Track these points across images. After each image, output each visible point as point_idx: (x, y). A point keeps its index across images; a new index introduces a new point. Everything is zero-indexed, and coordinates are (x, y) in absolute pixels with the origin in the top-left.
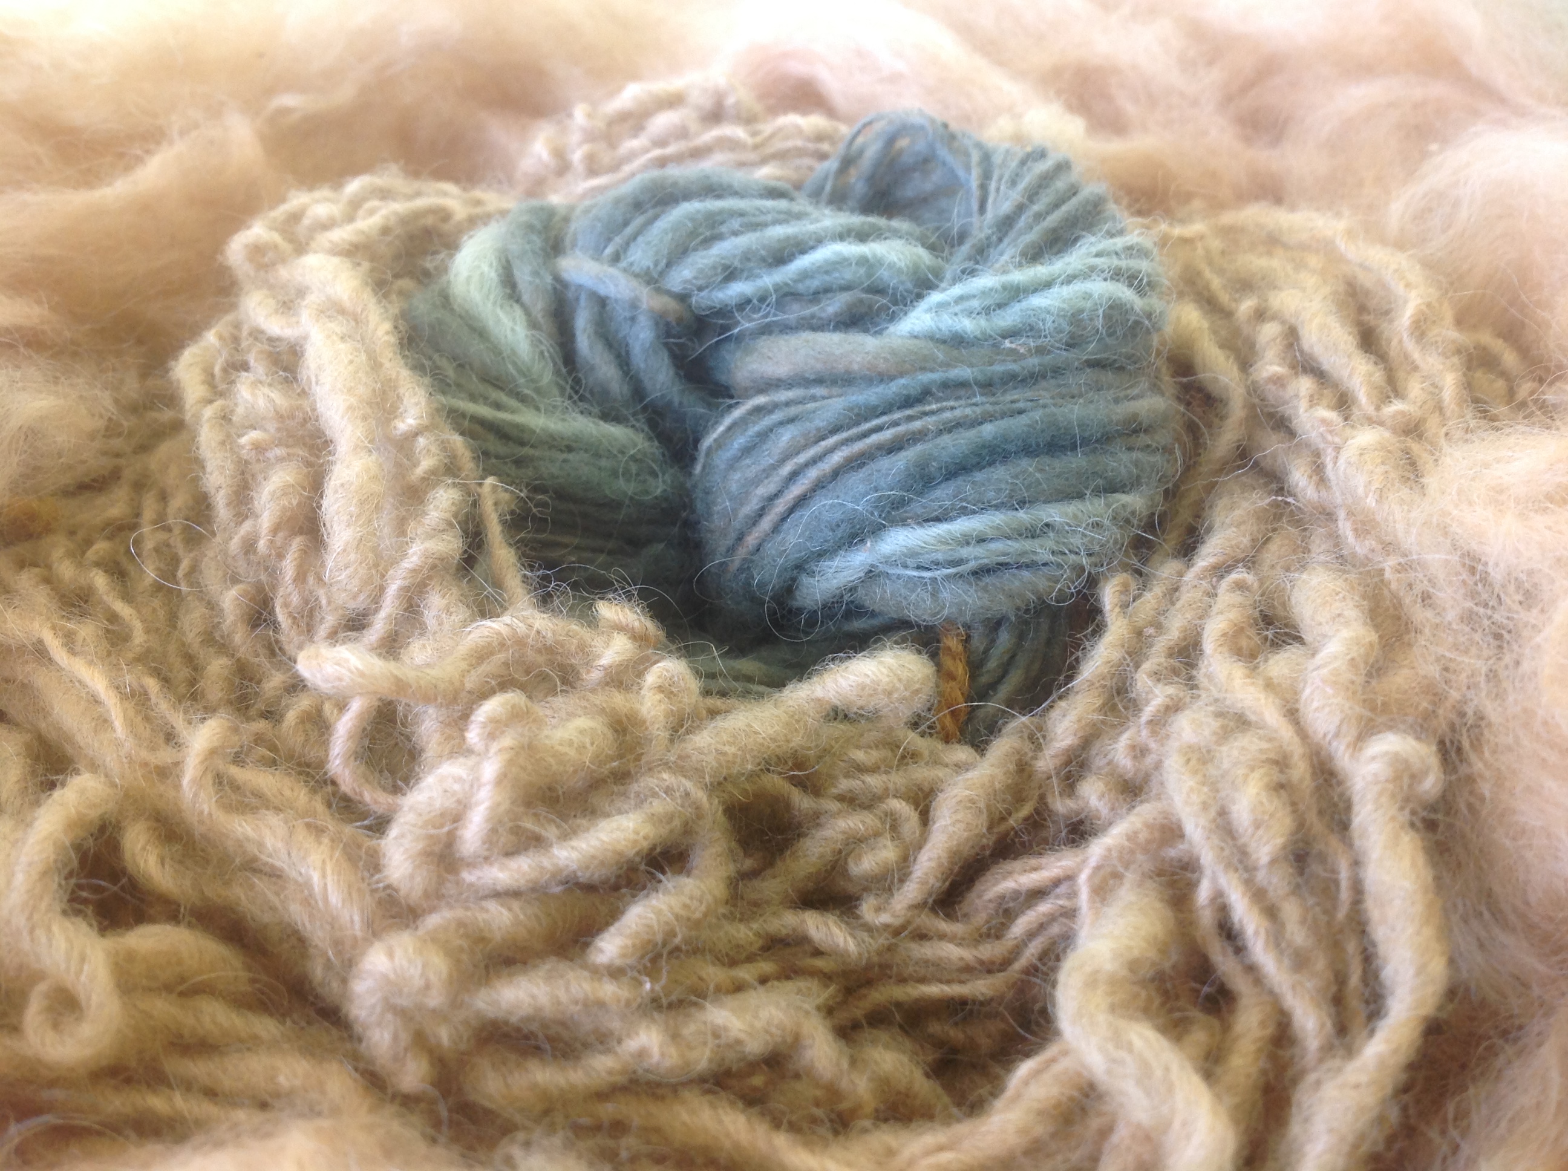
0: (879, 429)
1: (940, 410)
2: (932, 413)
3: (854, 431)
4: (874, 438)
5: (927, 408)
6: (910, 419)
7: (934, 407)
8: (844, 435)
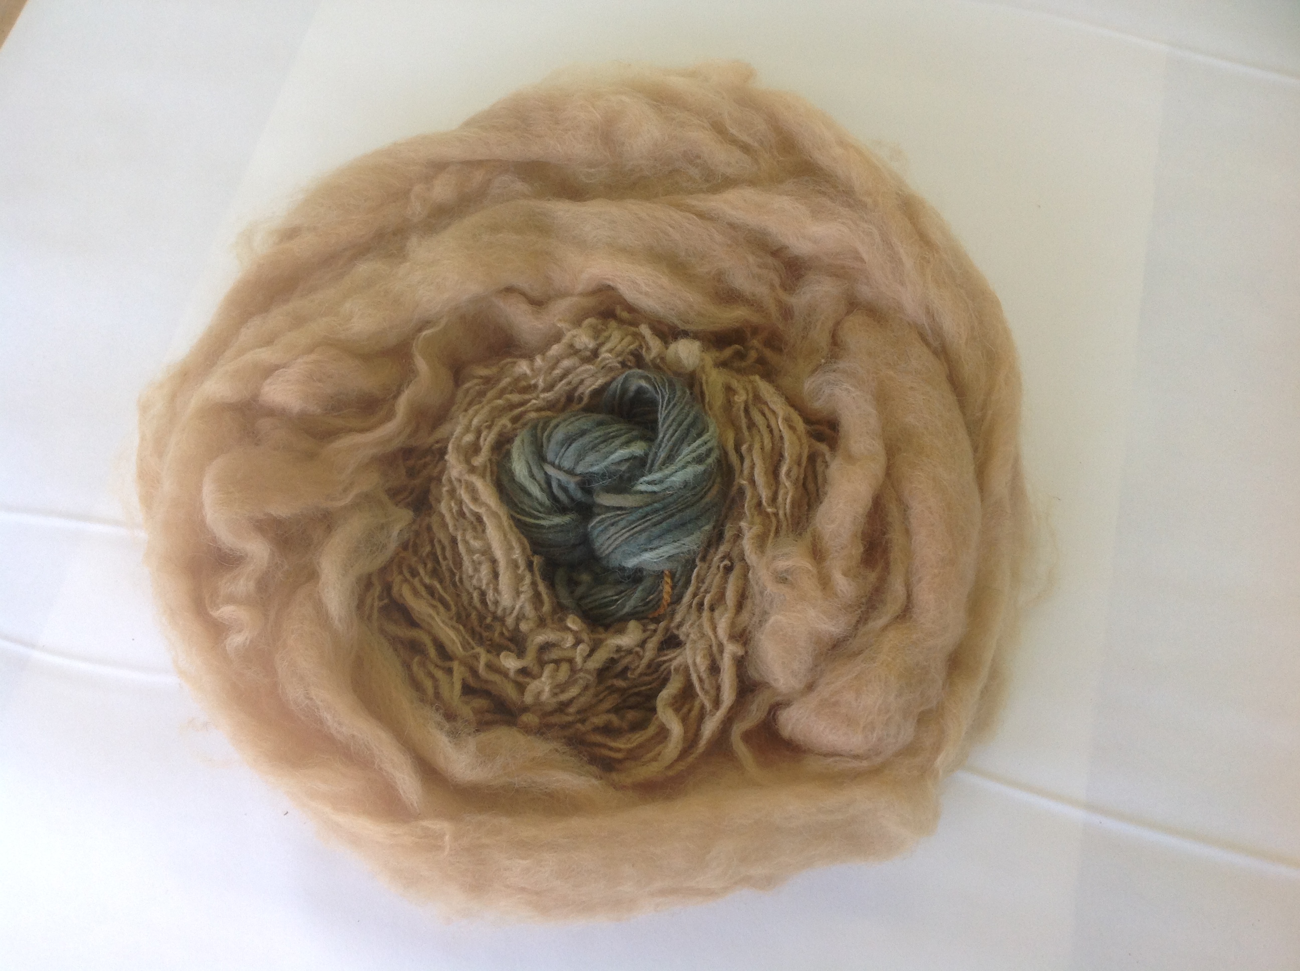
0: (636, 527)
1: (652, 518)
2: (650, 520)
3: (630, 528)
4: (636, 530)
5: (648, 518)
6: (644, 523)
7: (650, 517)
8: (627, 529)
